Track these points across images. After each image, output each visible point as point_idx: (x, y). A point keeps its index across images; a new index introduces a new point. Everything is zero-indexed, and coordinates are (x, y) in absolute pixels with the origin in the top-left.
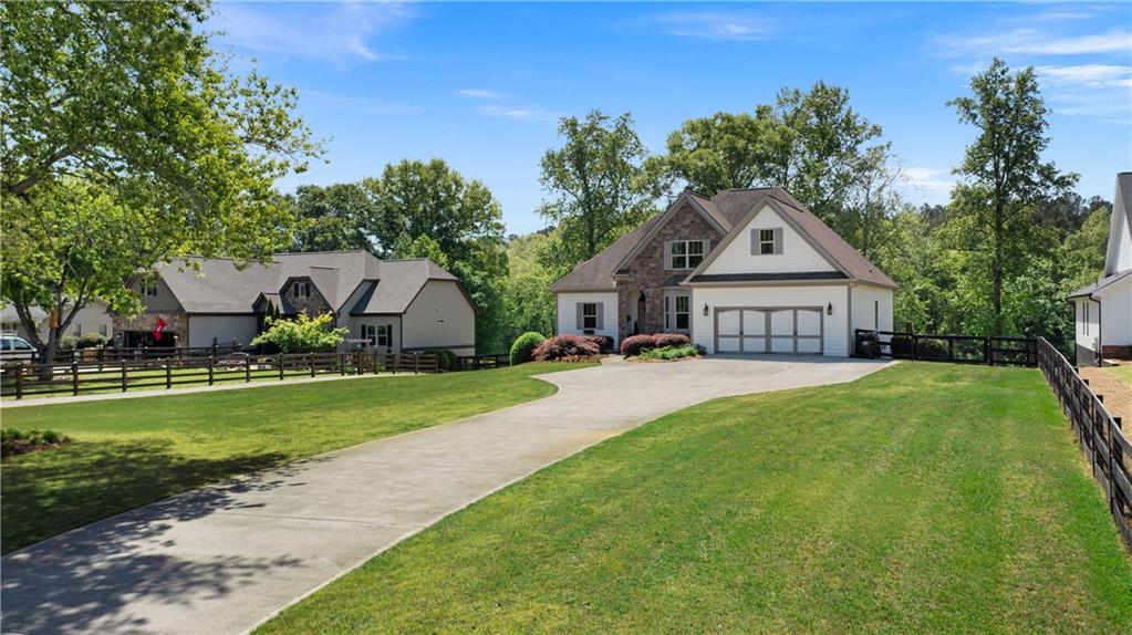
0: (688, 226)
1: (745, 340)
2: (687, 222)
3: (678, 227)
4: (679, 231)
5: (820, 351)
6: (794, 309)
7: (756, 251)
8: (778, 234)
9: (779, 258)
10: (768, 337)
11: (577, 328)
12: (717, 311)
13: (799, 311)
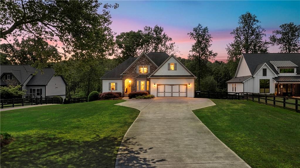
1: (165, 93)
4: (141, 63)
5: (186, 96)
6: (179, 85)
7: (169, 69)
8: (175, 65)
9: (176, 71)
10: (172, 92)
11: (109, 90)
12: (158, 85)
13: (180, 86)
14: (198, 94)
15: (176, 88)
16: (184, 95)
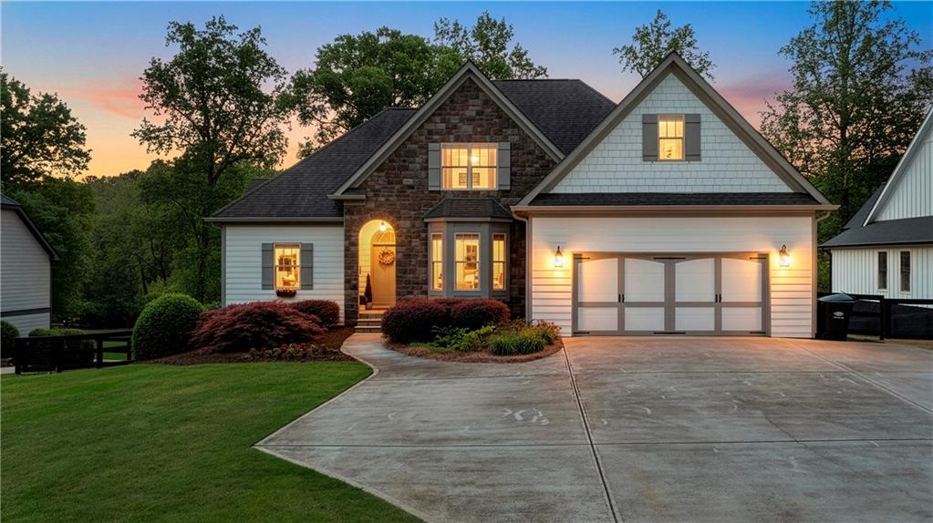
0: (471, 120)
1: (628, 310)
2: (471, 112)
3: (454, 120)
4: (455, 127)
5: (759, 328)
6: (717, 256)
7: (650, 153)
8: (693, 124)
9: (694, 166)
10: (670, 305)
11: (265, 287)
12: (578, 258)
13: (724, 260)
14: (839, 314)
15: (694, 281)
16: (751, 319)
